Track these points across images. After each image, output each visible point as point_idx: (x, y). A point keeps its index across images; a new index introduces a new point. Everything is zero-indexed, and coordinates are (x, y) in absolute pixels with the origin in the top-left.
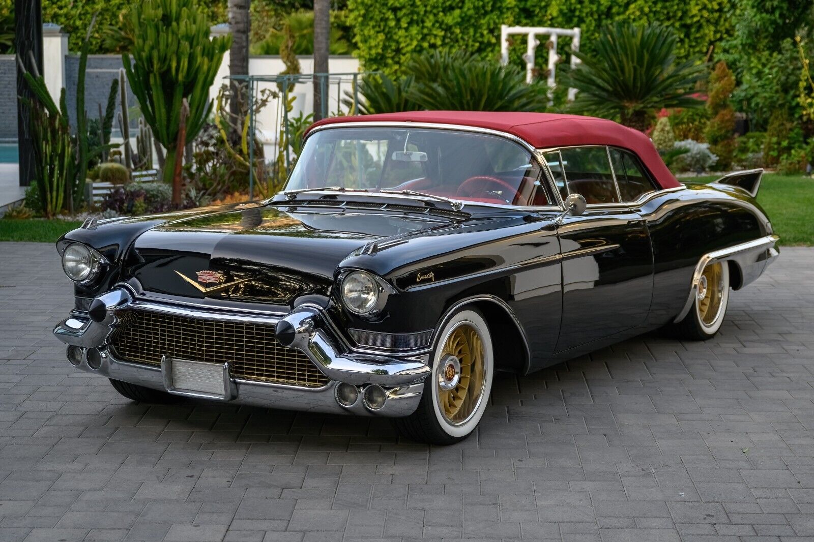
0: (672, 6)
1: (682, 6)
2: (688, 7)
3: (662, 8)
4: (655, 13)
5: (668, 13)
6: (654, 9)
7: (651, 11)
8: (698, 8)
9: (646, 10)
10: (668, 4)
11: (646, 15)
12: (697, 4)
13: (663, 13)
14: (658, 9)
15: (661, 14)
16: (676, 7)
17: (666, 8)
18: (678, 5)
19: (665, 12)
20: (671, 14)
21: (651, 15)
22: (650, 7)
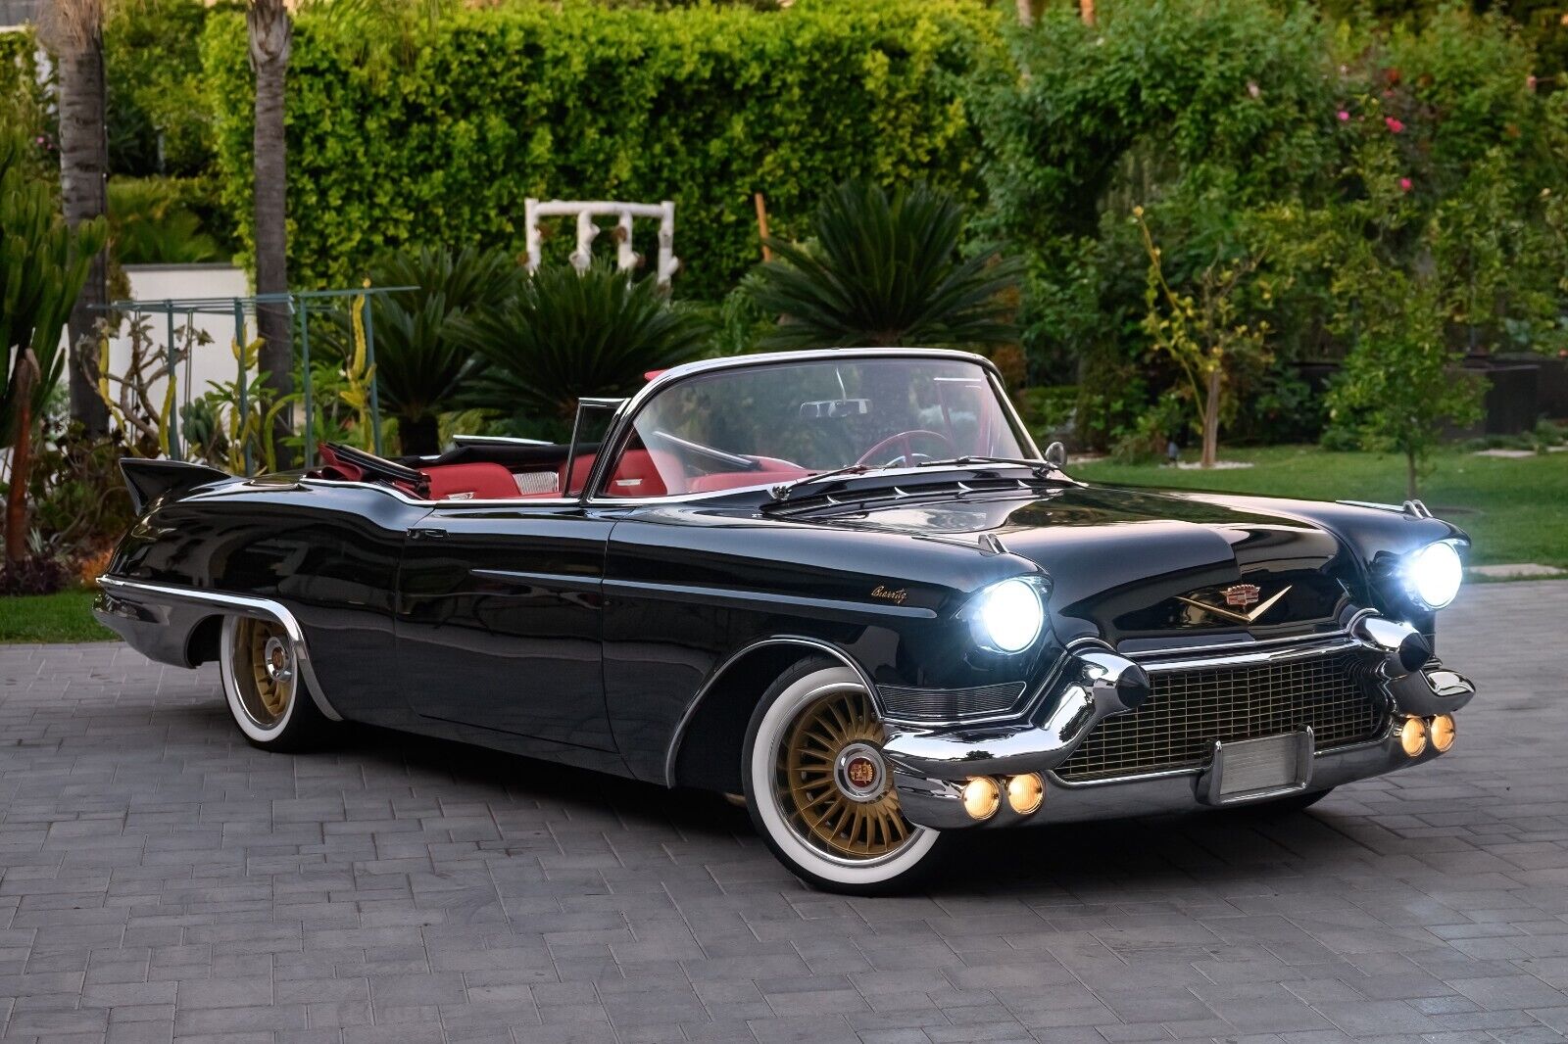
0: (842, 157)
1: (859, 157)
2: (871, 159)
3: (823, 161)
4: (811, 170)
6: (809, 164)
7: (803, 167)
8: (889, 160)
9: (795, 165)
10: (835, 154)
11: (795, 174)
12: (888, 154)
13: (826, 171)
14: (817, 164)
15: (822, 174)
16: (849, 160)
17: (830, 161)
18: (852, 155)
19: (830, 168)
20: (840, 173)
21: (805, 175)
22: (801, 160)
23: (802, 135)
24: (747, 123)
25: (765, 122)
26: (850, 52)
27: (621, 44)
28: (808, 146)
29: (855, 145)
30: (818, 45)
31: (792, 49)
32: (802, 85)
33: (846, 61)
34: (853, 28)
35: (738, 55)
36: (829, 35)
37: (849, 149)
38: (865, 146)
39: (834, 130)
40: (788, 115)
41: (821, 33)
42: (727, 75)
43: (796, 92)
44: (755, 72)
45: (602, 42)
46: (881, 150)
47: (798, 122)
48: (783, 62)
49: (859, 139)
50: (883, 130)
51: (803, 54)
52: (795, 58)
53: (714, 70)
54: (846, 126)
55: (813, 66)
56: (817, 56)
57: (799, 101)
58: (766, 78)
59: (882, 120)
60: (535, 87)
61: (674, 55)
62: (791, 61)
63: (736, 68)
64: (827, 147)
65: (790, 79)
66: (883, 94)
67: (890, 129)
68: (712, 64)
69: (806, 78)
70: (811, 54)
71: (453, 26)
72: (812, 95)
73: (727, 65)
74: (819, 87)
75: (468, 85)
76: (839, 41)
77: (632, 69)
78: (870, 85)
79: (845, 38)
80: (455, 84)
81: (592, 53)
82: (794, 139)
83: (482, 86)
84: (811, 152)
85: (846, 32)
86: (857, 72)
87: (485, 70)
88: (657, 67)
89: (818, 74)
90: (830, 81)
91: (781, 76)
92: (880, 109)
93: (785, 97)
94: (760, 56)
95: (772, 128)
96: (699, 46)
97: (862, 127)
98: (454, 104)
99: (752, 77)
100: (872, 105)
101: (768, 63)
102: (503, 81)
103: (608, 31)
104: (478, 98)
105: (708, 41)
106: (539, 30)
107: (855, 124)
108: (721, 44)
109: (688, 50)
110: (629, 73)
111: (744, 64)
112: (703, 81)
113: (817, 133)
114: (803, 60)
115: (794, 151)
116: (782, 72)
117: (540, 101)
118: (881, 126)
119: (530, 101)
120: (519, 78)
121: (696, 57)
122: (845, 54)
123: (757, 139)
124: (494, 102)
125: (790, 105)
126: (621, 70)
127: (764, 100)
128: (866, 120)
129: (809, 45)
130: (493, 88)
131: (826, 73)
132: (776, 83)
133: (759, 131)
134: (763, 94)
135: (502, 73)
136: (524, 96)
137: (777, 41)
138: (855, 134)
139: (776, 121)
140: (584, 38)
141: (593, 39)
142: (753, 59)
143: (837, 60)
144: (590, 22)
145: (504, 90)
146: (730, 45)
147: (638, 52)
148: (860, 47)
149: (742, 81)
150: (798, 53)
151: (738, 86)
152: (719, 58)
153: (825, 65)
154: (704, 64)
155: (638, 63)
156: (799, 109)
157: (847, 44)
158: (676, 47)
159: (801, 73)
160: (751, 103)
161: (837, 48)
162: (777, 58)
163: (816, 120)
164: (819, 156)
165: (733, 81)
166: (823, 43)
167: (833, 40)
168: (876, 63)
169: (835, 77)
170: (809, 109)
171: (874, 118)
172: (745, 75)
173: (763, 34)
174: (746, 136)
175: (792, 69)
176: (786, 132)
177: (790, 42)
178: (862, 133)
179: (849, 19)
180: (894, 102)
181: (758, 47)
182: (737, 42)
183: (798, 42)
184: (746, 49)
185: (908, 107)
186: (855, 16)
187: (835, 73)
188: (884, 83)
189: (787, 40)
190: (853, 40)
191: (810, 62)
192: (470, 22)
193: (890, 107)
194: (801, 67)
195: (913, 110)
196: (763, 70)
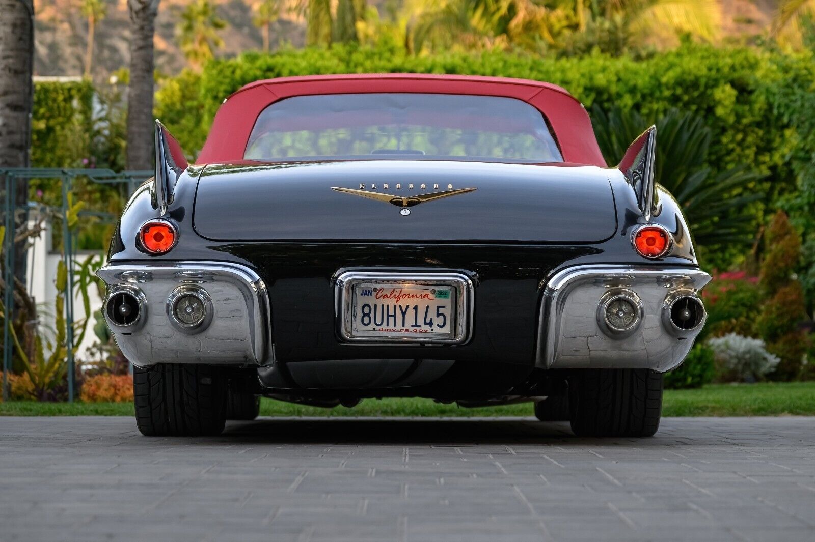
26: (707, 86)
30: (680, 82)
31: (659, 85)
33: (703, 95)
34: (710, 69)
35: (614, 89)
36: (689, 74)
41: (683, 73)
44: (628, 102)
46: (731, 167)
48: (651, 95)
49: (713, 157)
50: (733, 150)
51: (668, 88)
52: (661, 92)
53: (595, 100)
55: (675, 99)
56: (679, 91)
58: (637, 107)
59: (732, 141)
62: (657, 94)
63: (612, 99)
65: (656, 107)
66: (732, 119)
67: (738, 150)
68: (593, 96)
70: (674, 88)
73: (605, 97)
76: (697, 79)
78: (720, 111)
79: (702, 76)
85: (704, 71)
86: (712, 104)
91: (649, 105)
92: (730, 133)
94: (633, 90)
96: (583, 82)
97: (717, 147)
99: (625, 106)
100: (724, 130)
101: (639, 95)
105: (591, 79)
108: (600, 80)
109: (574, 85)
111: (619, 96)
114: (667, 93)
116: (651, 102)
118: (731, 146)
121: (580, 90)
122: (702, 89)
128: (719, 142)
129: (672, 82)
137: (647, 79)
142: (626, 92)
143: (696, 94)
144: (500, 64)
146: (609, 82)
148: (715, 83)
150: (664, 88)
152: (600, 91)
153: (686, 98)
154: (587, 96)
157: (703, 81)
159: (665, 103)
161: (695, 84)
162: (646, 91)
166: (684, 81)
167: (692, 78)
168: (725, 94)
169: (694, 108)
171: (725, 140)
172: (619, 105)
173: (636, 73)
175: (658, 100)
177: (658, 80)
178: (716, 153)
179: (707, 62)
180: (741, 127)
181: (632, 83)
182: (614, 79)
183: (664, 80)
184: (621, 84)
185: (753, 131)
186: (712, 60)
187: (694, 103)
188: (732, 111)
189: (655, 78)
190: (709, 78)
191: (674, 95)
192: (403, 63)
193: (738, 131)
194: (665, 99)
195: (757, 134)
196: (635, 101)
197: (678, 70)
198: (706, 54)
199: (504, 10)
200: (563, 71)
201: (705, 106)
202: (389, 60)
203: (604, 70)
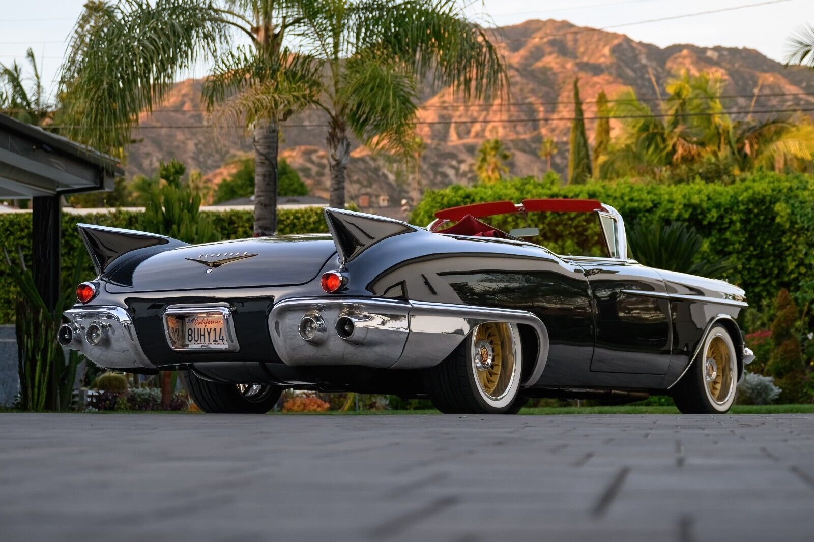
0: (768, 263)
1: (778, 262)
2: (784, 264)
3: (756, 265)
4: (749, 270)
5: (763, 271)
6: (748, 266)
7: (744, 268)
8: (794, 264)
9: (740, 267)
10: (762, 261)
11: (740, 272)
12: (794, 260)
13: (758, 270)
14: (752, 266)
15: (756, 272)
16: (771, 264)
17: (761, 265)
18: (774, 261)
19: (760, 269)
20: (767, 271)
21: (746, 272)
22: (743, 264)
23: (744, 250)
24: (712, 244)
25: (723, 243)
26: (770, 203)
27: (642, 200)
28: (747, 256)
29: (774, 255)
30: (752, 200)
31: (737, 202)
32: (742, 221)
33: (768, 208)
34: (773, 190)
35: (705, 205)
36: (759, 193)
37: (772, 258)
38: (780, 256)
39: (762, 247)
40: (734, 238)
41: (754, 193)
42: (700, 217)
43: (738, 225)
44: (714, 214)
45: (631, 200)
46: (789, 259)
47: (740, 243)
48: (731, 209)
49: (777, 252)
50: (790, 247)
51: (743, 205)
52: (738, 207)
53: (692, 213)
54: (769, 245)
55: (749, 211)
56: (751, 206)
57: (740, 230)
58: (721, 217)
59: (789, 241)
60: (592, 225)
61: (670, 206)
62: (735, 208)
63: (703, 213)
64: (759, 257)
65: (734, 218)
66: (787, 225)
67: (794, 246)
68: (690, 210)
69: (744, 218)
70: (748, 204)
71: (549, 192)
72: (749, 227)
73: (699, 211)
74: (753, 223)
75: (557, 224)
76: (764, 197)
77: (647, 214)
78: (778, 220)
79: (767, 195)
80: (549, 224)
81: (625, 205)
82: (738, 252)
83: (565, 225)
84: (749, 260)
85: (770, 192)
86: (774, 215)
87: (566, 217)
88: (660, 212)
89: (752, 216)
90: (759, 219)
91: (729, 216)
92: (788, 234)
93: (732, 228)
94: (718, 206)
95: (726, 246)
96: (683, 201)
97: (779, 245)
98: (549, 234)
99: (713, 217)
100: (784, 233)
101: (723, 210)
102: (576, 222)
103: (635, 194)
104: (562, 231)
105: (689, 200)
106: (597, 194)
107: (774, 244)
108: (695, 199)
109: (676, 204)
110: (644, 216)
111: (709, 210)
112: (685, 220)
113: (752, 248)
114: (742, 208)
115: (739, 259)
116: (731, 214)
117: (594, 232)
118: (788, 244)
119: (589, 232)
120: (585, 220)
121: (681, 207)
122: (767, 204)
123: (718, 253)
124: (570, 233)
125: (735, 233)
126: (641, 215)
127: (722, 231)
128: (780, 241)
129: (746, 200)
130: (571, 226)
131: (757, 215)
132: (726, 220)
133: (720, 248)
134: (719, 226)
135: (575, 218)
136: (586, 230)
137: (729, 198)
138: (774, 250)
139: (727, 242)
140: (622, 198)
141: (626, 198)
142: (713, 207)
143: (764, 208)
144: (628, 189)
145: (576, 227)
146: (701, 201)
147: (650, 205)
148: (775, 201)
149: (708, 219)
150: (740, 204)
151: (705, 223)
152: (695, 207)
153: (756, 211)
154: (686, 211)
155: (650, 211)
156: (741, 235)
157: (768, 199)
158: (671, 201)
159: (741, 215)
160: (714, 232)
161: (762, 201)
162: (728, 206)
163: (751, 241)
164: (753, 262)
165: (703, 219)
166: (755, 199)
167: (760, 196)
168: (781, 208)
169: (762, 217)
170: (747, 235)
171: (784, 240)
172: (709, 216)
173: (721, 194)
174: (711, 250)
175: (736, 212)
176: (734, 248)
177: (736, 198)
178: (778, 249)
179: (771, 185)
180: (795, 231)
181: (718, 201)
182: (706, 199)
183: (740, 198)
184: (710, 202)
185: (803, 233)
186: (776, 184)
187: (762, 215)
188: (787, 219)
189: (734, 197)
190: (771, 196)
191: (747, 209)
192: (559, 190)
193: (793, 233)
194: (741, 211)
195: (807, 235)
196: (719, 213)
197: (751, 191)
198: (771, 180)
199: (670, 148)
200: (671, 194)
201: (770, 217)
202: (550, 189)
203: (699, 192)
